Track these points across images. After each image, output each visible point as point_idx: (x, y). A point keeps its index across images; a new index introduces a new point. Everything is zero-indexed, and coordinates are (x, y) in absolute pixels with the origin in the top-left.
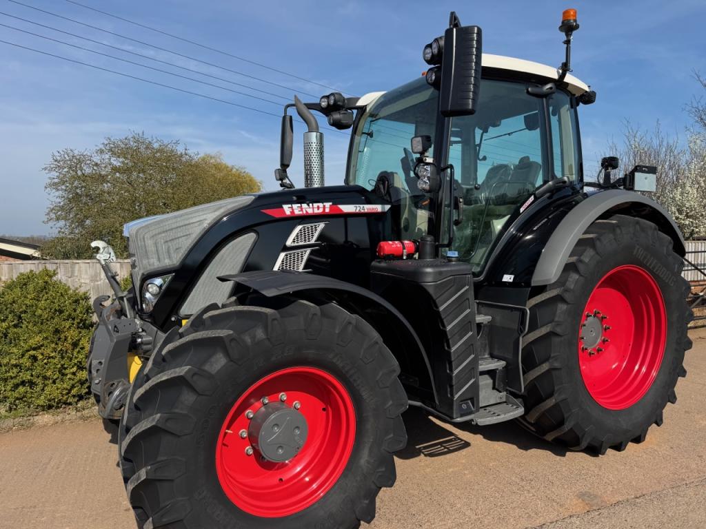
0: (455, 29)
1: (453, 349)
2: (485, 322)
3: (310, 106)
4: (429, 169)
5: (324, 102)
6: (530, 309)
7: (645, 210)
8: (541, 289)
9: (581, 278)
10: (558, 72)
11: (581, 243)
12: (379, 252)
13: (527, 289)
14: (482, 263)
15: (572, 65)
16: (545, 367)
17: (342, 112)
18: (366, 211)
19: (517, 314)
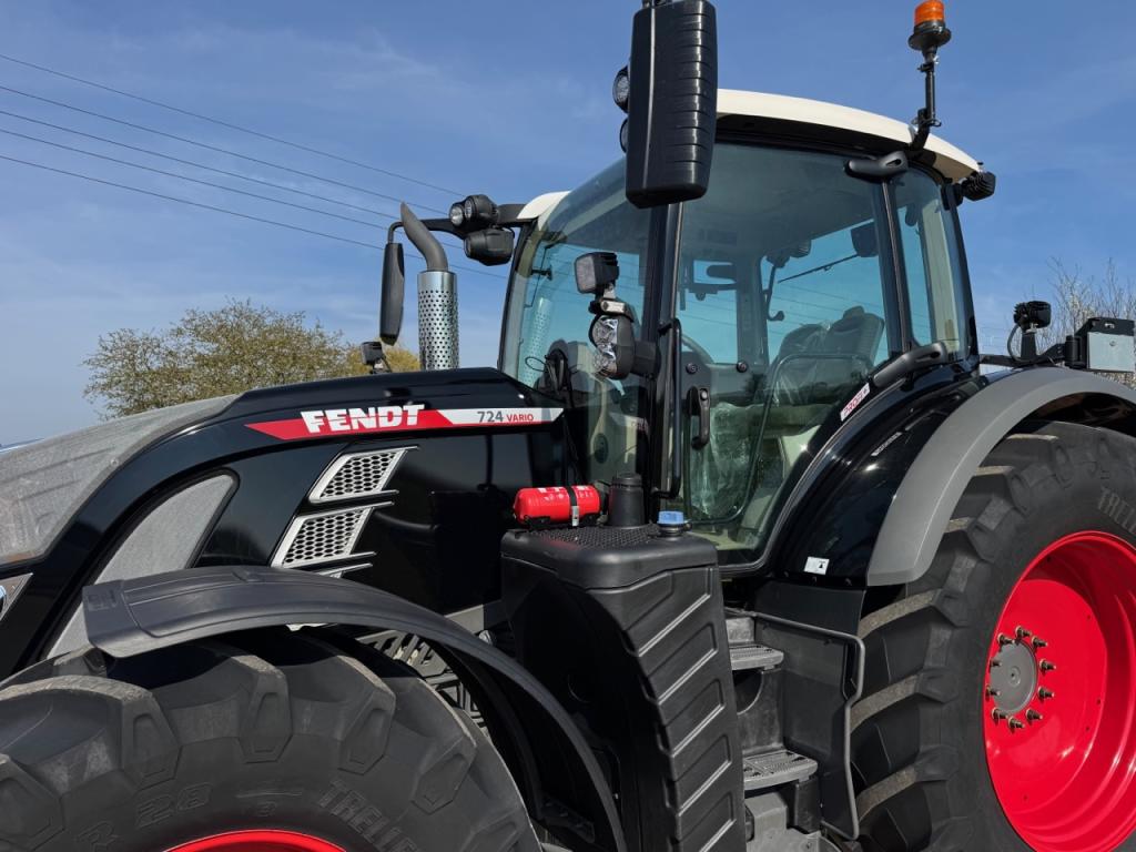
0: (653, 11)
1: (677, 751)
2: (769, 667)
3: (432, 225)
4: (615, 327)
5: (456, 215)
6: (863, 640)
7: (1117, 410)
8: (890, 594)
9: (982, 566)
10: (911, 130)
11: (977, 485)
12: (518, 512)
13: (859, 592)
14: (761, 530)
15: (939, 114)
16: (906, 778)
17: (490, 231)
18: (505, 421)
19: (839, 649)
